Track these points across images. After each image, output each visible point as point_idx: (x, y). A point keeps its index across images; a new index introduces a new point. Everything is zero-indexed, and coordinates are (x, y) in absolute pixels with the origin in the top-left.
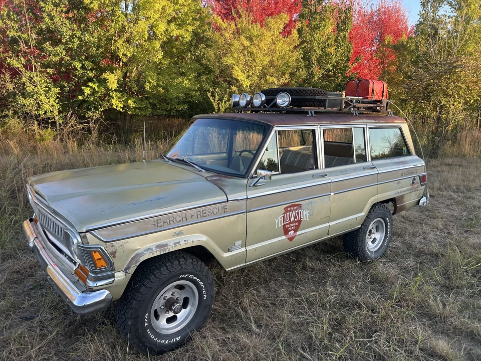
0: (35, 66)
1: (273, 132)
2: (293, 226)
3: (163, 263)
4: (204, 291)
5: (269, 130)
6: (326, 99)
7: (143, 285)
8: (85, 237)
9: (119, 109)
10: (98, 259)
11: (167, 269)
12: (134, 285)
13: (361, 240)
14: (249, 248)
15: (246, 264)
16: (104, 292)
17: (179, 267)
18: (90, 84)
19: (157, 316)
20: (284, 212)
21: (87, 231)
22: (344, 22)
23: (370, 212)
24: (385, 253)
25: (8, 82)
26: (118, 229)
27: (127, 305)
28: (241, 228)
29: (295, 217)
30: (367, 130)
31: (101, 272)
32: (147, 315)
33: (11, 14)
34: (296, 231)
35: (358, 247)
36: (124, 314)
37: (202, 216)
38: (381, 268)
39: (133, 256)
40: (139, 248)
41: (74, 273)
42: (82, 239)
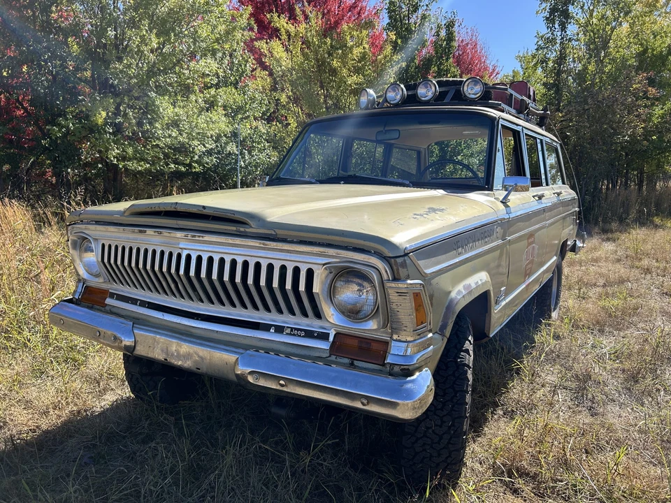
1: (500, 126)
2: (529, 269)
8: (405, 265)
14: (507, 300)
21: (406, 255)
29: (532, 255)
30: (544, 143)
31: (420, 335)
34: (529, 276)
37: (484, 241)
39: (447, 304)
40: (451, 289)
41: (328, 355)
42: (398, 270)
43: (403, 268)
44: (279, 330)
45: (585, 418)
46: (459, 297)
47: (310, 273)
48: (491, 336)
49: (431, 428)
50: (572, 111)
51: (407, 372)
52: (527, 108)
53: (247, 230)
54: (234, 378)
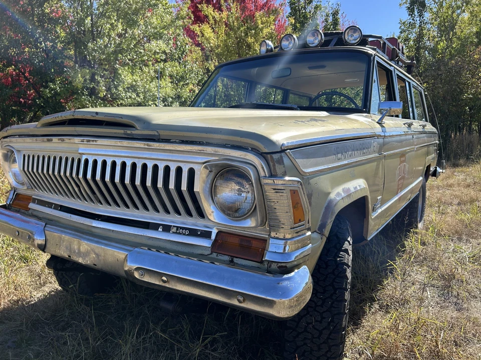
1: (375, 61)
2: (401, 183)
8: (281, 162)
20: (399, 163)
21: (283, 151)
29: (403, 172)
30: (412, 85)
39: (326, 204)
40: (330, 190)
41: (209, 252)
42: (274, 165)
43: (280, 164)
44: (167, 229)
45: (451, 313)
46: (338, 199)
47: (192, 172)
48: (369, 239)
49: (311, 323)
50: (429, 76)
51: (286, 270)
52: (397, 56)
53: (134, 132)
54: (124, 274)
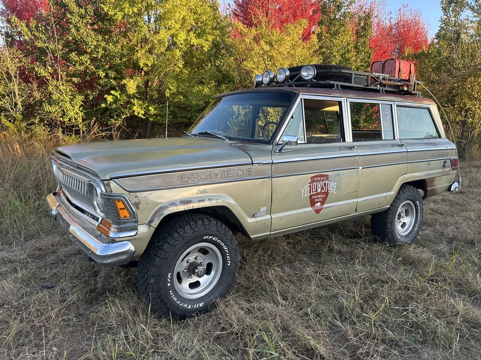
0: (61, 75)
1: (298, 100)
2: (320, 198)
3: (186, 222)
4: (228, 257)
5: (294, 97)
6: (352, 74)
7: (167, 242)
8: (109, 185)
9: (140, 115)
10: (121, 209)
11: (191, 228)
12: (157, 243)
13: (390, 222)
14: (274, 216)
15: (271, 233)
16: (127, 244)
17: (203, 227)
18: (113, 92)
19: (180, 280)
20: (310, 181)
21: (111, 179)
22: (364, 28)
23: (399, 192)
24: (415, 239)
25: (35, 90)
26: (142, 180)
27: (149, 263)
28: (266, 193)
29: (322, 189)
30: (395, 107)
31: (124, 223)
32: (170, 274)
33: (40, 26)
34: (323, 203)
35: (387, 229)
36: (146, 273)
37: (226, 176)
38: (412, 251)
39: (157, 209)
40: (164, 201)
41: (96, 229)
42: (105, 187)
44: (88, 214)
46: (169, 206)
51: (114, 242)
